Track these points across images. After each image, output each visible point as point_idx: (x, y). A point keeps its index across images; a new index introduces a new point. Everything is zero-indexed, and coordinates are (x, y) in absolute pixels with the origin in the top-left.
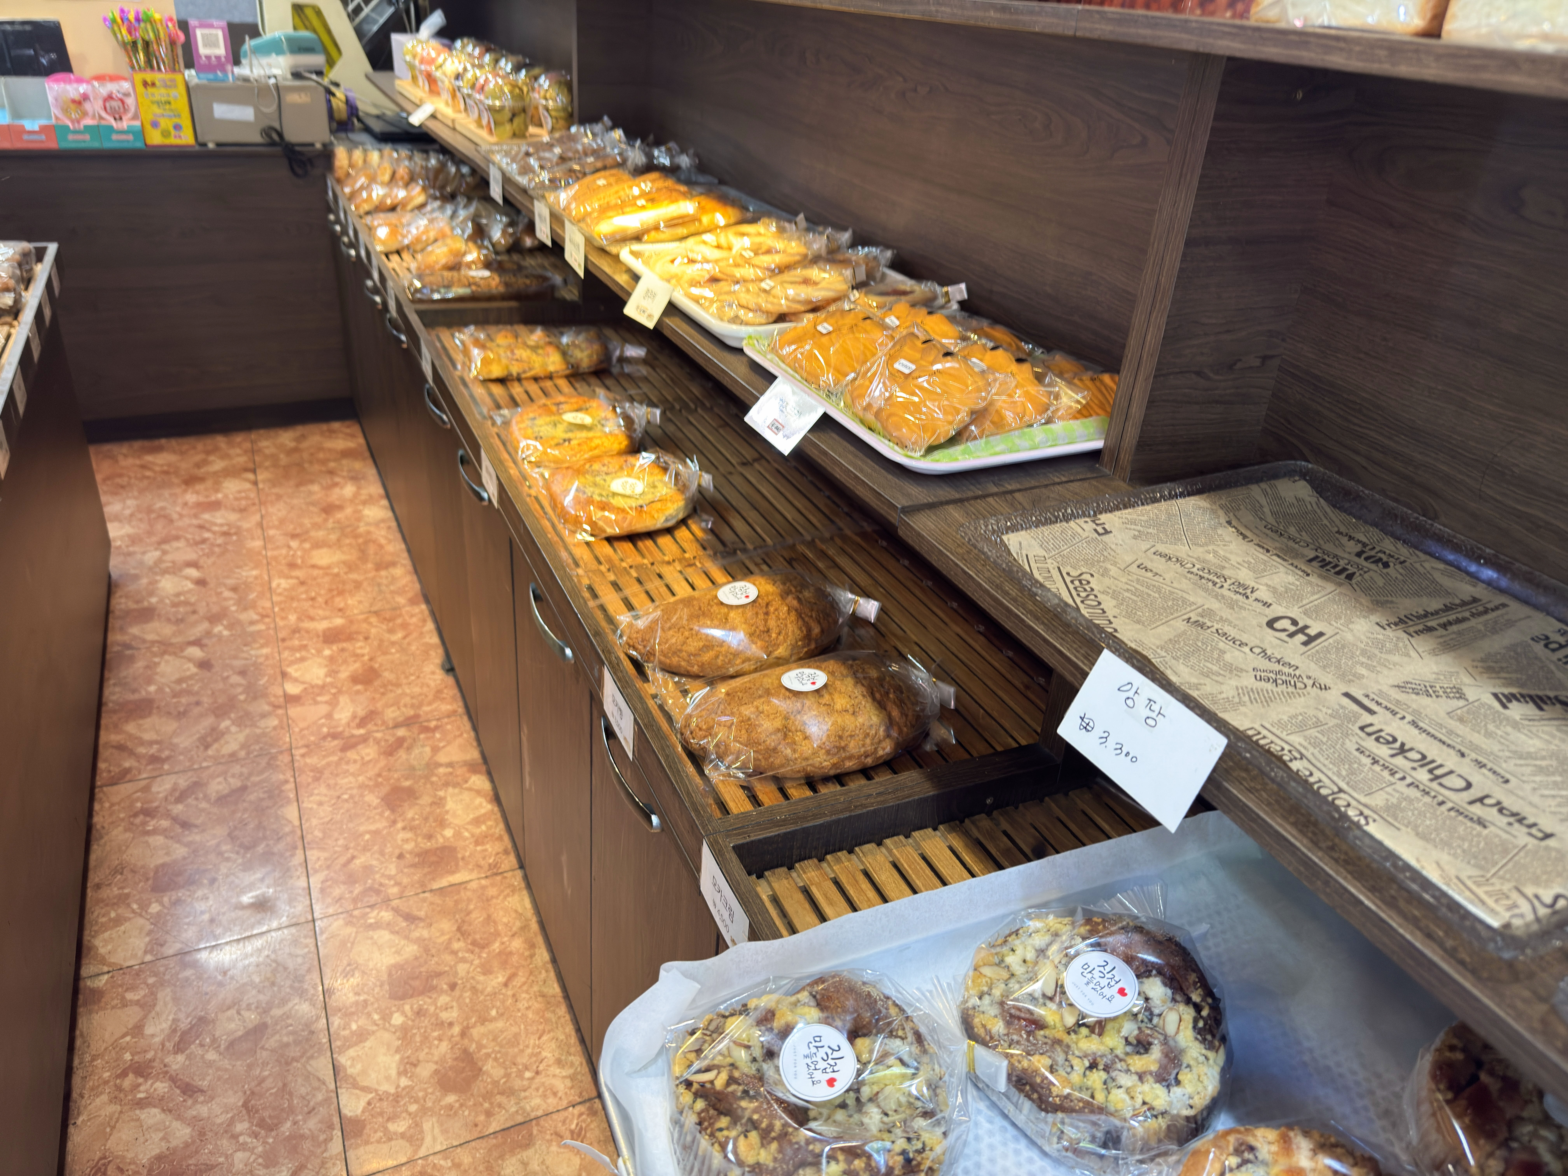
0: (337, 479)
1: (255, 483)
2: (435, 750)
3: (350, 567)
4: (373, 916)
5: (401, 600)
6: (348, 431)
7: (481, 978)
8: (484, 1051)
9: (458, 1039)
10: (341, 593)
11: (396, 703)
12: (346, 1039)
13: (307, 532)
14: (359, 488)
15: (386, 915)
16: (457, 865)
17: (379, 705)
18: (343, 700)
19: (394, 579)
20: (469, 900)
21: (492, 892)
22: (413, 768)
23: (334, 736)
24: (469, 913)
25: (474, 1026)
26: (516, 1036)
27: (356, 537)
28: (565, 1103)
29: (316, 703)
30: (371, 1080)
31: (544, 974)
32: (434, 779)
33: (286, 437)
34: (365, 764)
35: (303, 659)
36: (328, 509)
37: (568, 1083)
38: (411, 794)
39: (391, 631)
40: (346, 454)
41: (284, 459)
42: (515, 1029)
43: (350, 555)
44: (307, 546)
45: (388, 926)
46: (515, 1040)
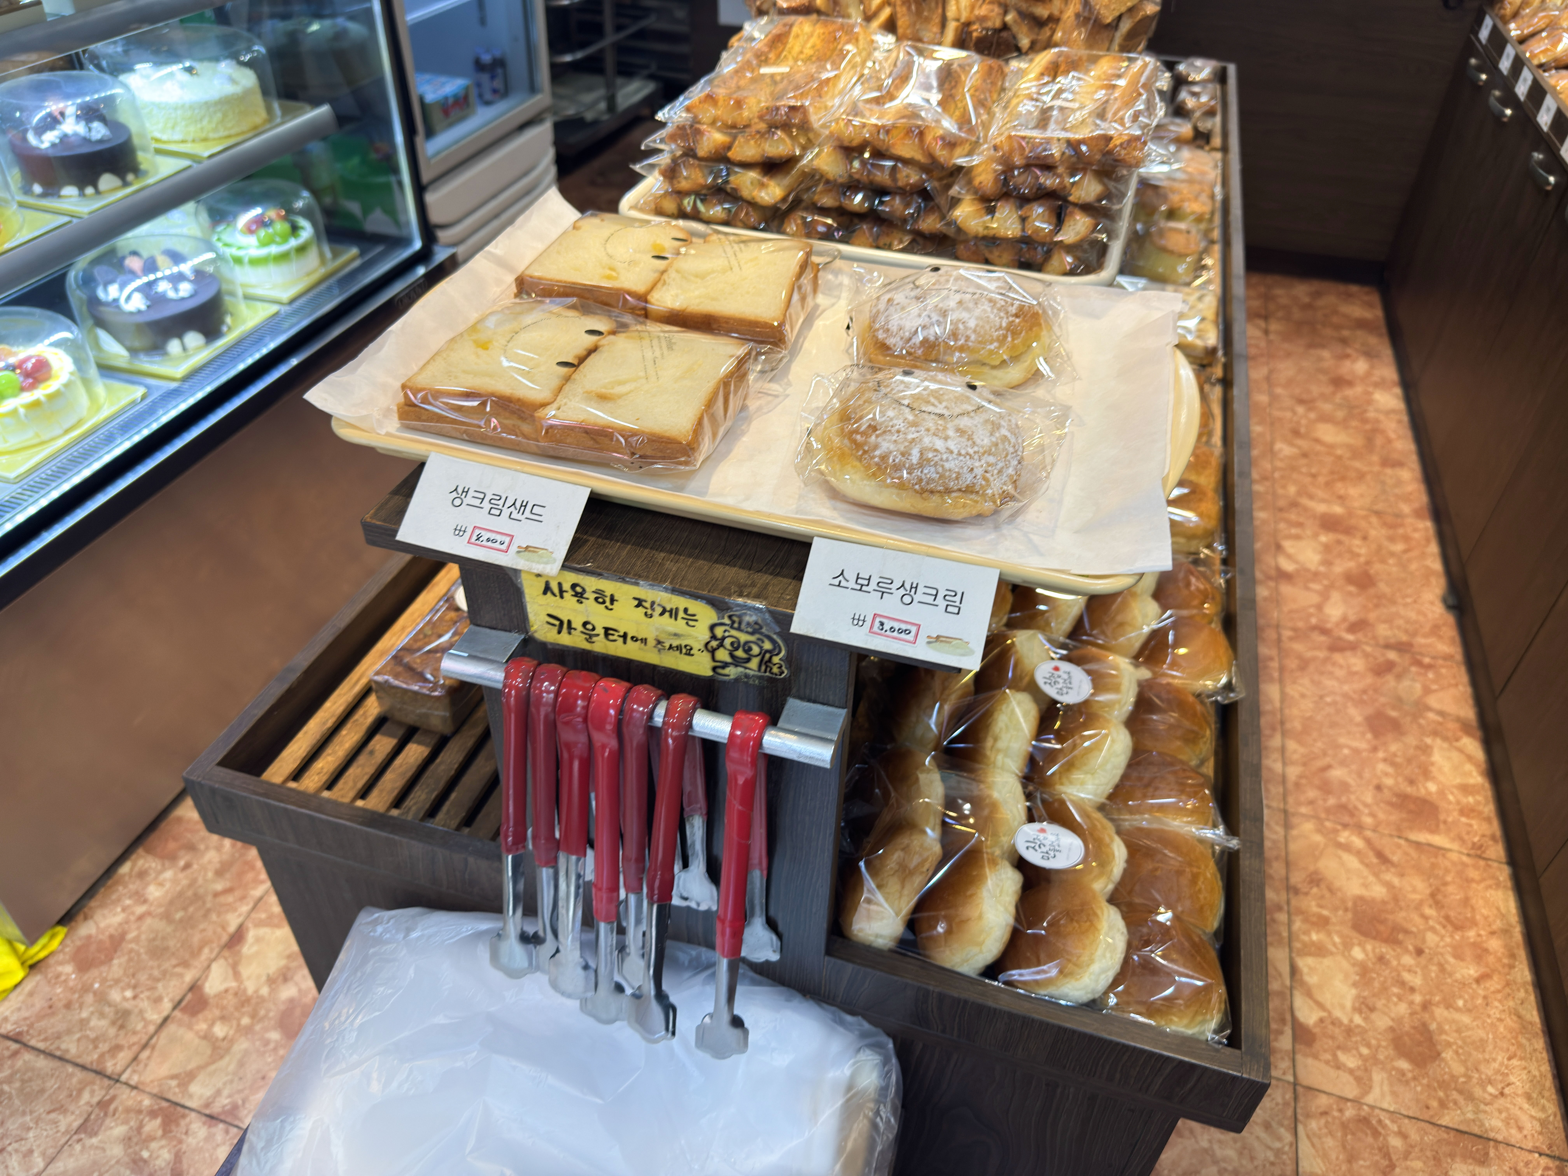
0: (1349, 351)
1: (1266, 332)
2: (1427, 691)
3: (1356, 454)
4: (1344, 836)
5: (1406, 509)
6: (1366, 298)
7: (1451, 960)
8: (1444, 1037)
9: (1418, 1008)
10: (1343, 479)
11: (1389, 621)
12: (1305, 945)
13: (1313, 401)
14: (1372, 367)
15: (1358, 842)
16: (1437, 826)
17: (1372, 616)
18: (1336, 596)
19: (1399, 483)
20: (1447, 871)
21: (1473, 874)
22: (1400, 699)
23: (1324, 631)
24: (1445, 884)
25: (1437, 1005)
26: (1483, 1042)
27: (1365, 421)
28: (1529, 1145)
29: (1307, 589)
30: (1326, 998)
31: (1522, 994)
32: (1422, 721)
33: (1302, 290)
34: (1352, 674)
35: (1298, 537)
36: (1339, 382)
37: (1538, 1127)
38: (1396, 727)
39: (1392, 539)
40: (1361, 324)
41: (1297, 314)
42: (1481, 1033)
43: (1358, 441)
44: (1312, 415)
45: (1358, 853)
46: (1481, 1045)
